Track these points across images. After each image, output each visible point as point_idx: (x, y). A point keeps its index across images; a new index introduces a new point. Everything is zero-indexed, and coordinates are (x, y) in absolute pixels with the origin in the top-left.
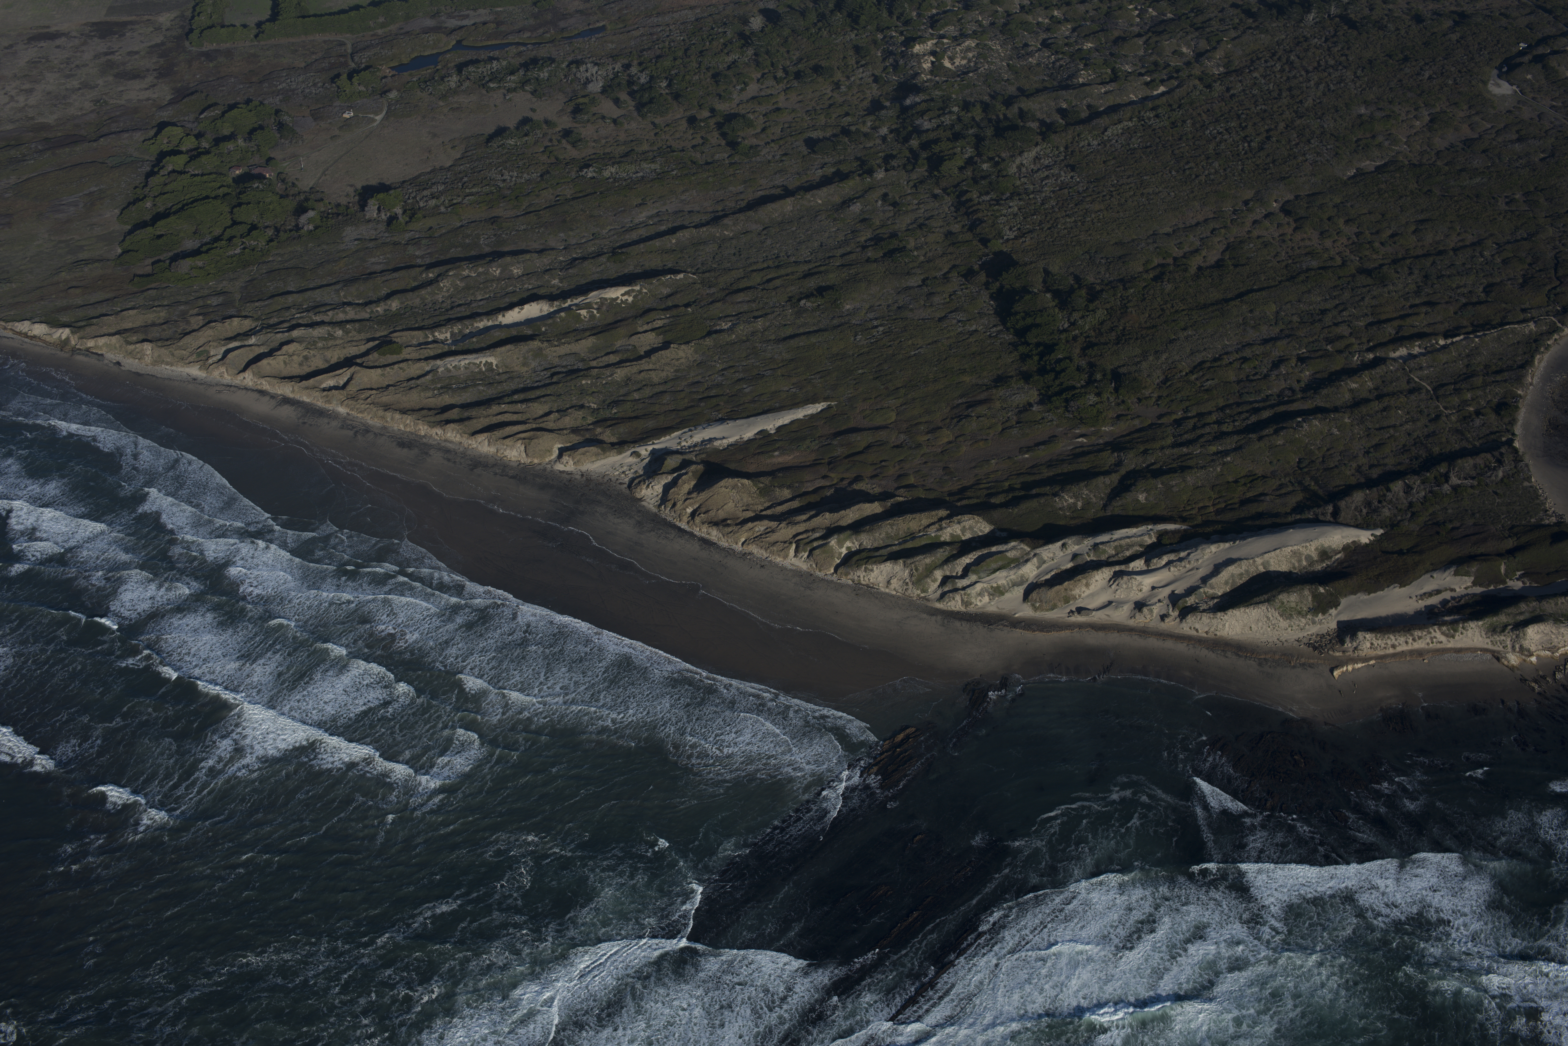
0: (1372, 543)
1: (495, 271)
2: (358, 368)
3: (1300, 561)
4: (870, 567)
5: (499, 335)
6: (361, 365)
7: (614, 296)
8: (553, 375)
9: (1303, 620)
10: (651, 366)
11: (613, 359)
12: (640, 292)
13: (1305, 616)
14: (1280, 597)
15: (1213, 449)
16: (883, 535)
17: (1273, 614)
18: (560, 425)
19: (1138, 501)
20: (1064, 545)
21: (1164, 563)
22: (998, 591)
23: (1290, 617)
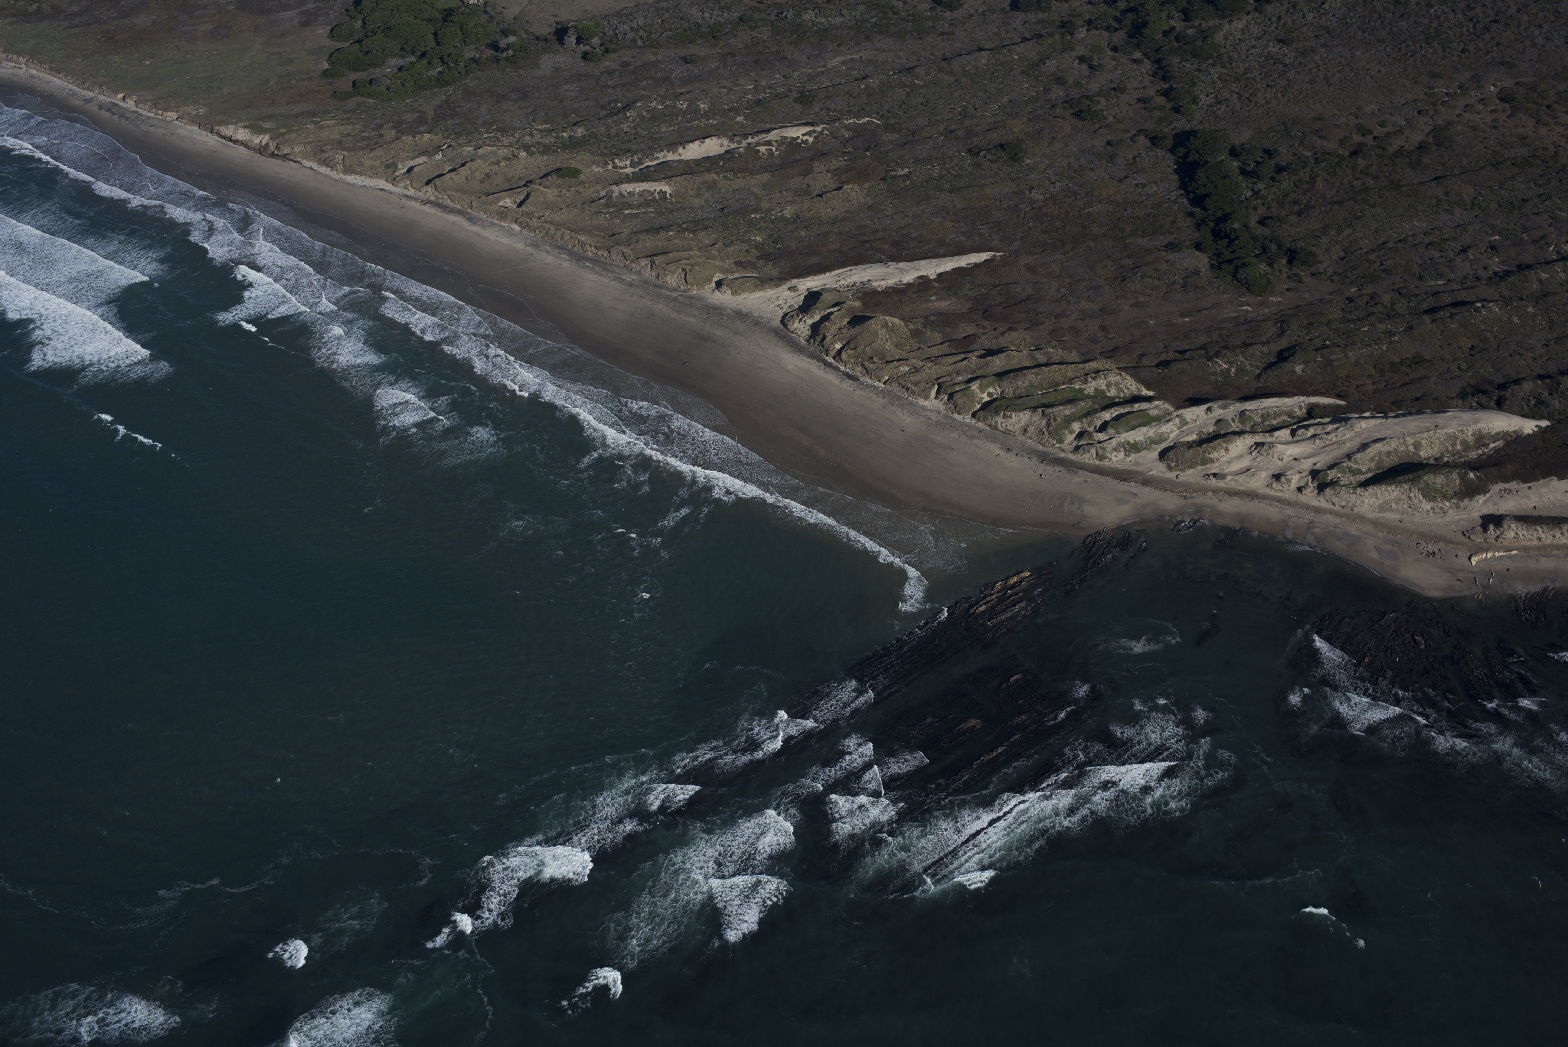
0: (1535, 434)
1: (682, 105)
2: (537, 188)
3: (1454, 445)
4: (1009, 414)
6: (540, 186)
7: (795, 136)
9: (1447, 504)
10: (822, 206)
12: (821, 133)
13: (1449, 500)
14: (1426, 478)
15: (1382, 327)
16: (1027, 384)
17: (1417, 495)
19: (1294, 372)
20: (1209, 409)
21: (1309, 434)
22: (1133, 448)
23: (1432, 499)
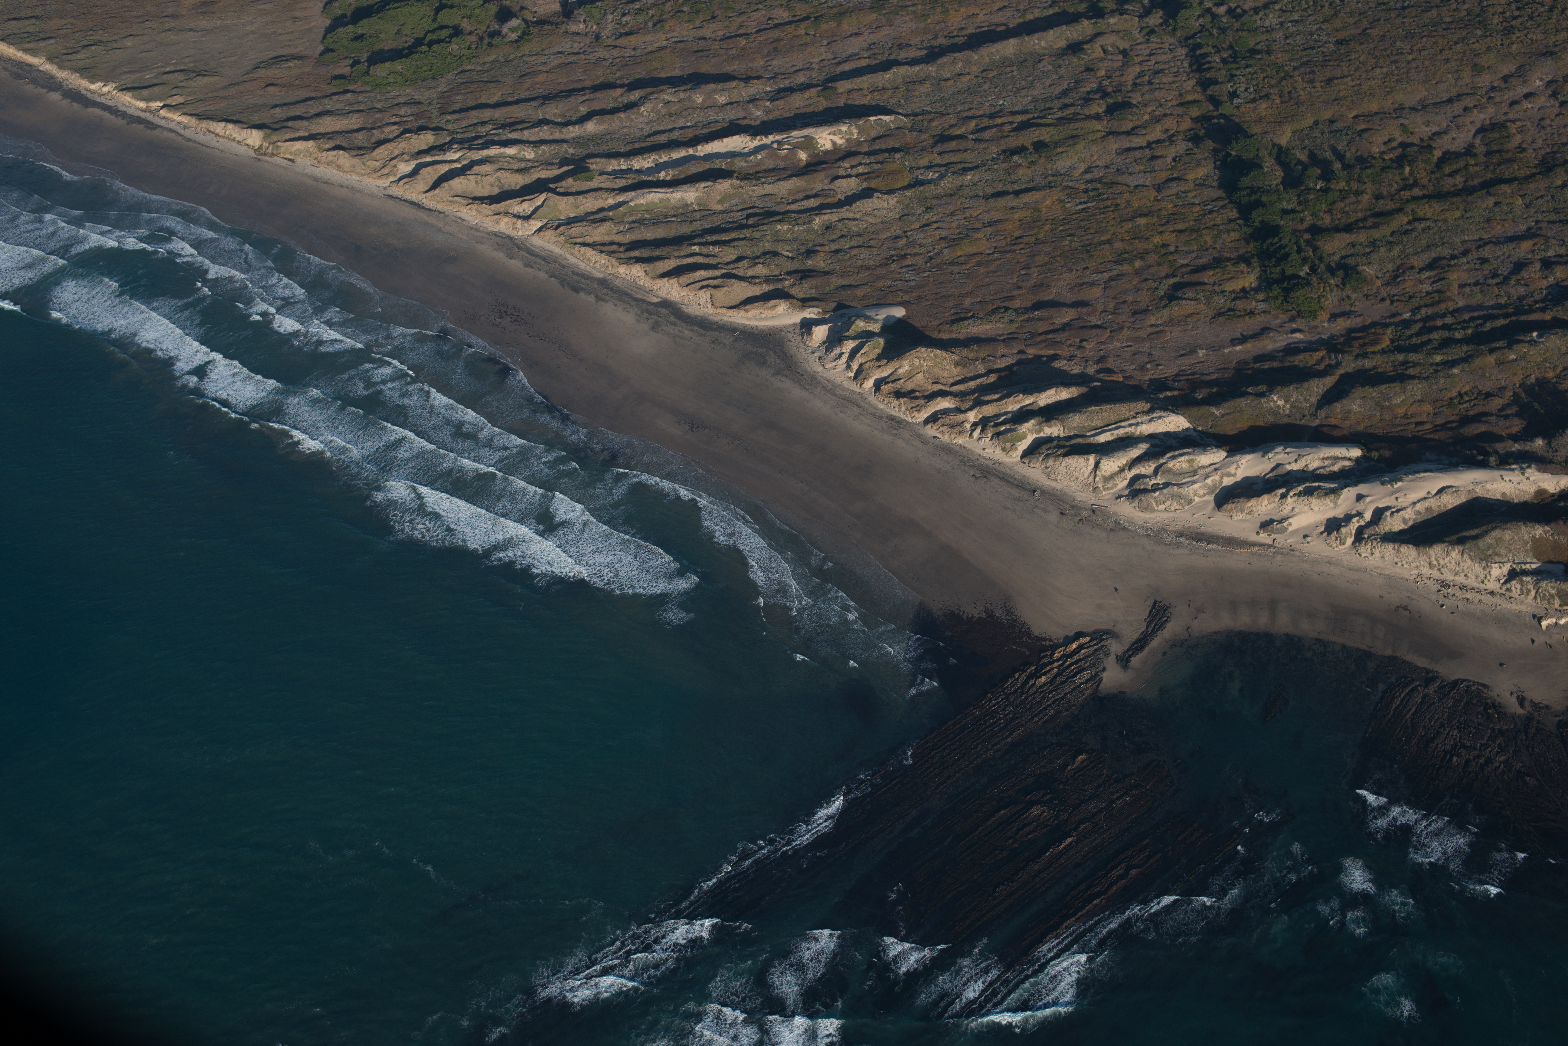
1: (699, 98)
2: (550, 195)
5: (695, 168)
6: (554, 191)
8: (748, 217)
10: (851, 216)
11: (813, 203)
12: (848, 132)
14: (1493, 533)
15: (1438, 358)
16: (1075, 424)
18: (750, 273)
